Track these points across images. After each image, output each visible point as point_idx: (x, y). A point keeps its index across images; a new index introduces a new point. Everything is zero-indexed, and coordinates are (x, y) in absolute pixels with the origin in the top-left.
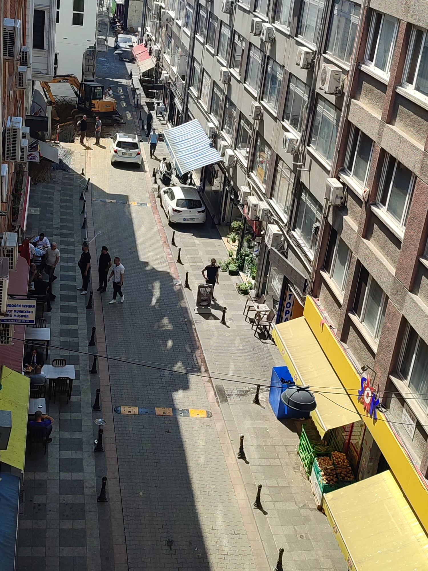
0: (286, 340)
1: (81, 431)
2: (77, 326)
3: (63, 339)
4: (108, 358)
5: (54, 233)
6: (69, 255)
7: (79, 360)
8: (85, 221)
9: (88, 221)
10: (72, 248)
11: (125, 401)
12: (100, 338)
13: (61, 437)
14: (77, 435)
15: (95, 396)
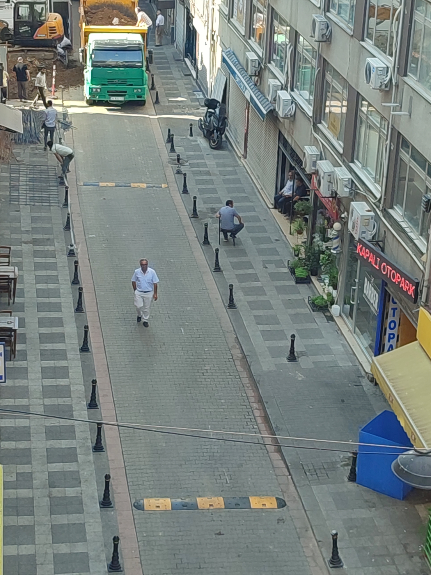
0: (392, 379)
1: (86, 541)
2: (68, 380)
3: (48, 401)
4: (118, 426)
5: (23, 240)
6: (49, 272)
7: (75, 432)
8: (68, 218)
9: (73, 219)
10: (52, 260)
11: (150, 491)
12: (104, 396)
13: (55, 552)
14: (80, 548)
15: (103, 485)
